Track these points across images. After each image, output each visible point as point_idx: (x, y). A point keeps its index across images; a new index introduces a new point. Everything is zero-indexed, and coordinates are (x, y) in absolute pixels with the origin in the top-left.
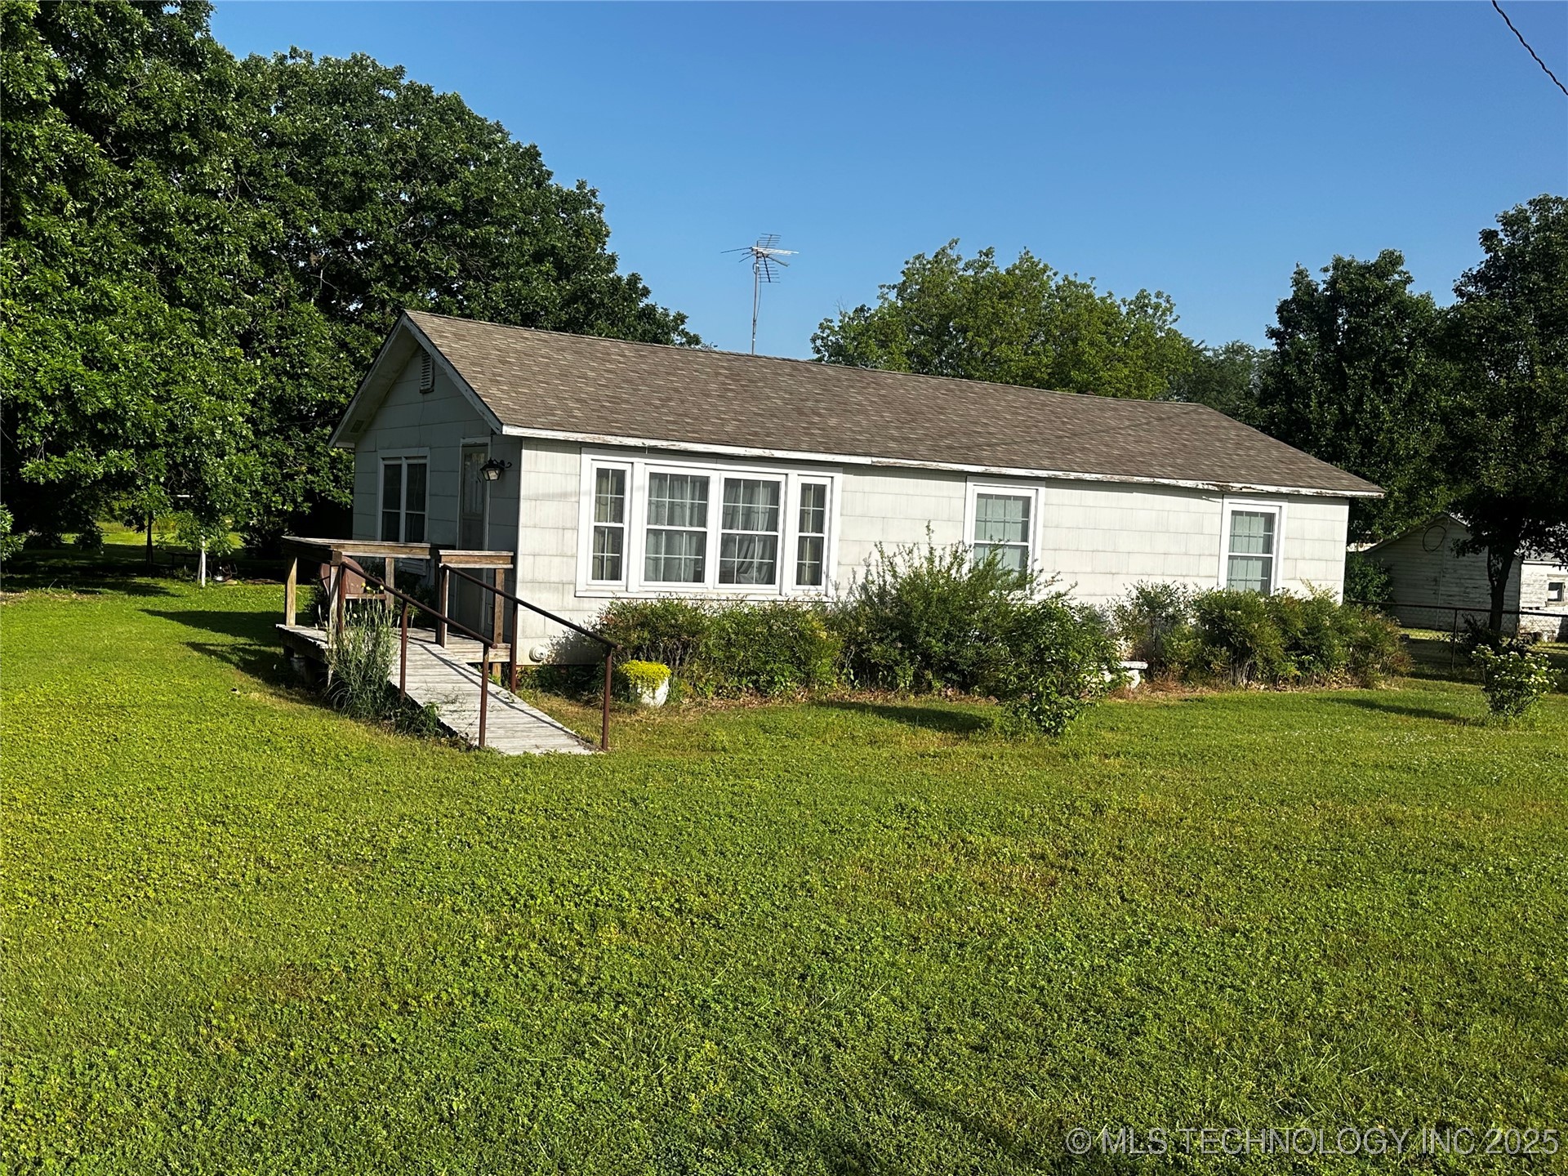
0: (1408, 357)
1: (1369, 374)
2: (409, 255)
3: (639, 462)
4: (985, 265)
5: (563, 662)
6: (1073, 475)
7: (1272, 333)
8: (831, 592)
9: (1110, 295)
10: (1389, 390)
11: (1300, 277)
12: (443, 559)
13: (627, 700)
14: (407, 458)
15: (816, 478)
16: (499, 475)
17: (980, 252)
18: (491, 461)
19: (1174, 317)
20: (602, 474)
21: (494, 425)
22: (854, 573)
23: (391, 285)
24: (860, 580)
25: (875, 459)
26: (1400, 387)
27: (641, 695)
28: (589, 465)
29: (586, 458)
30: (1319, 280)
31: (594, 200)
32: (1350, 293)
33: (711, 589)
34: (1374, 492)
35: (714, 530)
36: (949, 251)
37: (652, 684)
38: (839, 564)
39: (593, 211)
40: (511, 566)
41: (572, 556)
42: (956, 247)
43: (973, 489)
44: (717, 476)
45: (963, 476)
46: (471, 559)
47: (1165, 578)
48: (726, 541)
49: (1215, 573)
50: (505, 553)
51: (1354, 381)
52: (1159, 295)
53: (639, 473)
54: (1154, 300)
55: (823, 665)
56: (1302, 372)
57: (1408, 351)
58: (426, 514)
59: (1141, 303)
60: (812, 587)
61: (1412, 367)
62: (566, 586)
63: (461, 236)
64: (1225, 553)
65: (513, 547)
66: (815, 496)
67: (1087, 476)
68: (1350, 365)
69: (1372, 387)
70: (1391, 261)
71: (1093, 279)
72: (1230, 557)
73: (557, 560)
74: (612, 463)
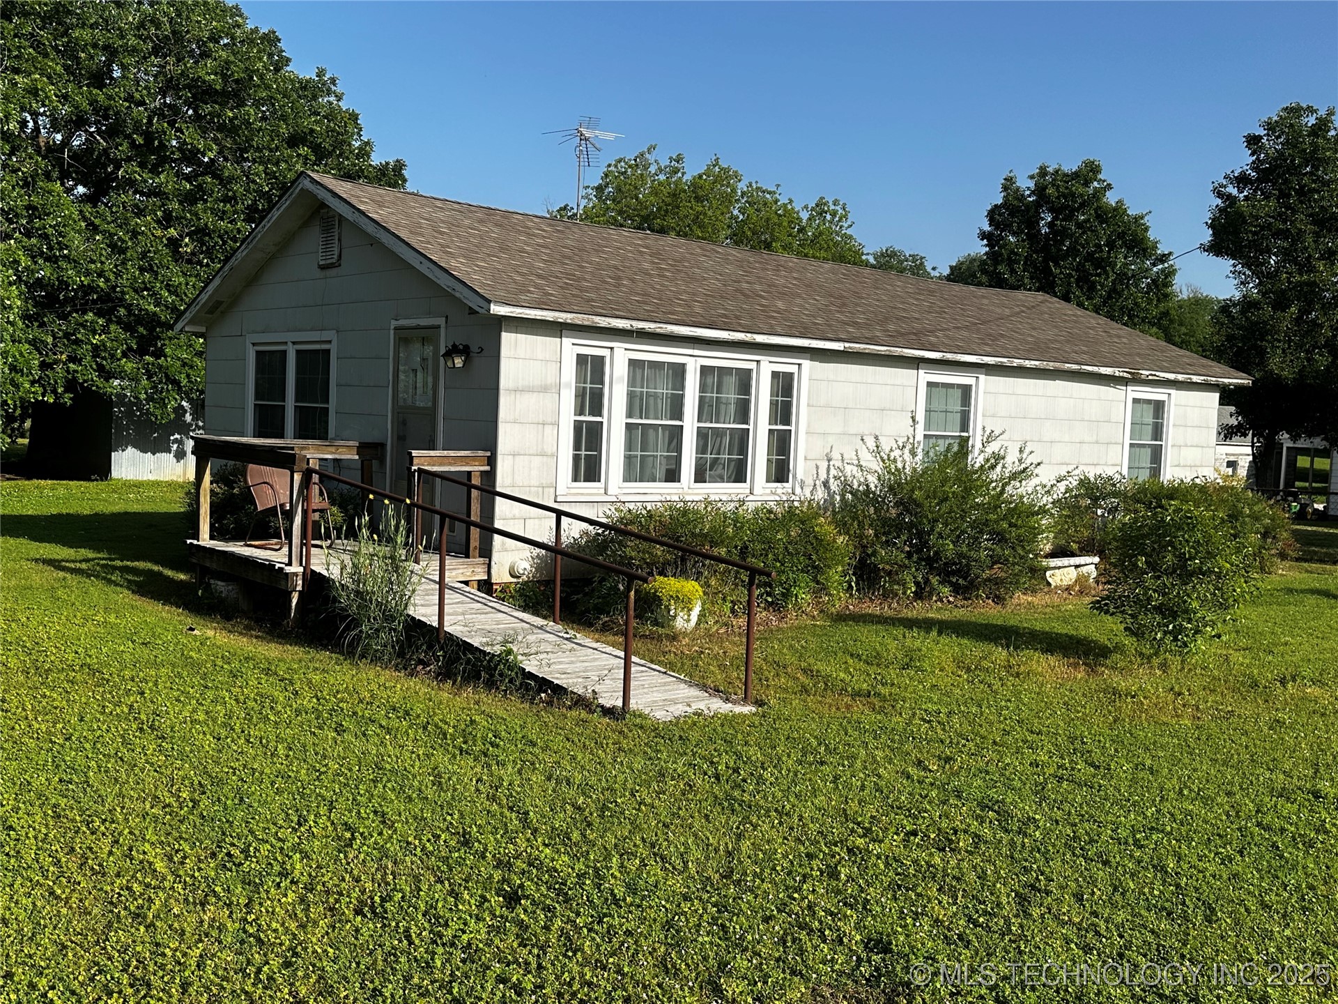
0: (1109, 257)
1: (1074, 273)
2: (165, 133)
3: (619, 347)
4: (676, 171)
5: (543, 578)
6: (1016, 362)
7: (983, 235)
8: (798, 491)
9: (791, 201)
10: (1092, 287)
11: (1009, 183)
12: (415, 461)
13: (656, 623)
14: (294, 343)
15: (786, 365)
16: (465, 362)
17: (671, 158)
18: (454, 346)
19: (849, 223)
20: (581, 359)
21: (474, 303)
22: (817, 467)
23: (142, 165)
24: (823, 476)
25: (847, 345)
26: (1102, 286)
27: (675, 617)
28: (571, 348)
29: (567, 342)
30: (1025, 184)
31: (333, 88)
32: (1058, 198)
33: (686, 489)
34: (1244, 380)
35: (690, 424)
36: (647, 156)
37: (686, 604)
38: (806, 459)
39: (332, 99)
40: (487, 468)
41: (552, 455)
42: (654, 153)
43: (926, 376)
44: (693, 362)
45: (917, 363)
46: (446, 460)
47: (1106, 468)
48: (702, 434)
49: (1119, 462)
50: (480, 453)
51: (1061, 279)
52: (836, 203)
53: (619, 357)
54: (832, 207)
55: (835, 574)
56: (1013, 271)
57: (1109, 252)
58: (332, 406)
59: (820, 209)
60: (779, 485)
61: (1113, 265)
62: (546, 490)
63: (219, 116)
64: (1127, 442)
65: (490, 445)
66: (784, 385)
67: (1028, 363)
68: (1057, 265)
69: (1078, 285)
70: (1091, 170)
71: (778, 186)
72: (1132, 445)
73: (537, 461)
74: (594, 347)
